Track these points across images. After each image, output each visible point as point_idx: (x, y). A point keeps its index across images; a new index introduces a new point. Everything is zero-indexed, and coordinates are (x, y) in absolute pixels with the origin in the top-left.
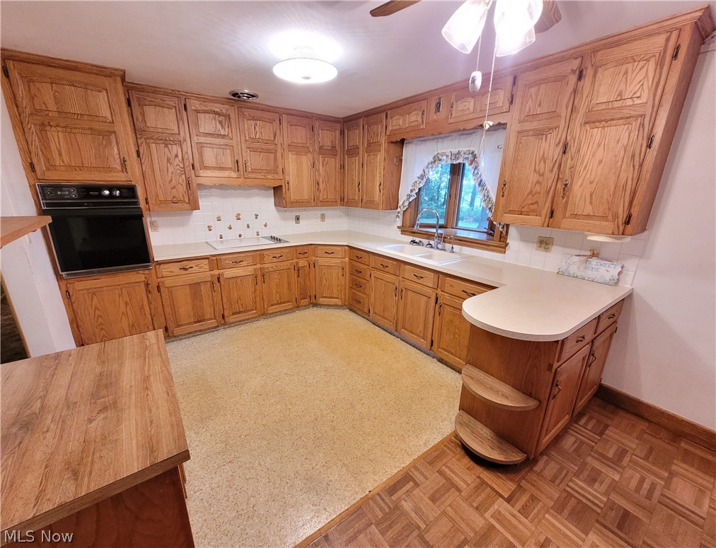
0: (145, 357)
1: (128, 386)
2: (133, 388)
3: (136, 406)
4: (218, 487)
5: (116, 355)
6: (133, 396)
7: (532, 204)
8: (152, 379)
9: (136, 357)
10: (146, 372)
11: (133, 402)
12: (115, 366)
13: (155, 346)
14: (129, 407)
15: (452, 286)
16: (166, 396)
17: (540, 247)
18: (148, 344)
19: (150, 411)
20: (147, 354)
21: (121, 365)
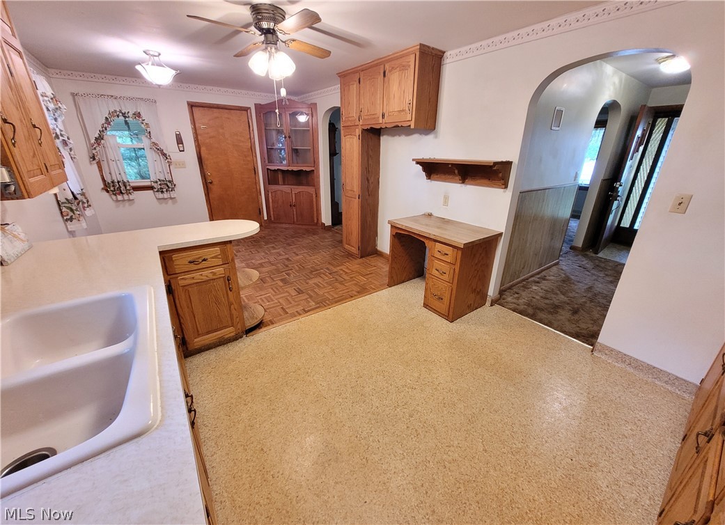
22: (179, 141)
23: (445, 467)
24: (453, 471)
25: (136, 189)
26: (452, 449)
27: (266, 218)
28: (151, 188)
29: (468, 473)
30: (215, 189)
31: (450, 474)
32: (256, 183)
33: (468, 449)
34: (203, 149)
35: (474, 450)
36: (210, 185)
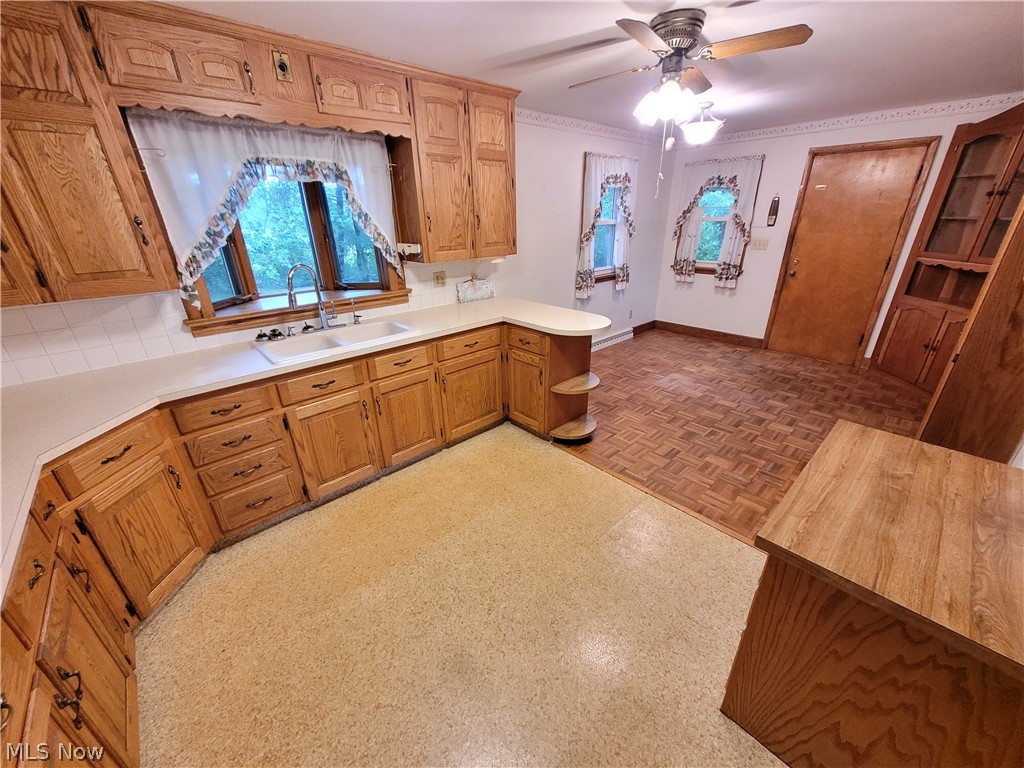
0: (822, 503)
1: (862, 482)
2: (857, 476)
3: (863, 459)
4: (722, 614)
5: (861, 537)
6: (861, 470)
7: (458, 237)
8: (832, 472)
9: (834, 513)
10: (833, 482)
11: (863, 466)
12: (870, 519)
13: (797, 508)
14: (869, 463)
15: (452, 348)
16: (831, 451)
17: (438, 283)
18: (803, 521)
19: (851, 450)
20: (816, 505)
21: (860, 515)
22: (774, 210)
23: (368, 644)
24: (361, 653)
25: (699, 270)
26: (389, 657)
27: (869, 354)
28: (712, 271)
29: (355, 673)
30: (795, 285)
31: (359, 649)
32: (881, 287)
33: (385, 680)
34: (804, 222)
35: (381, 689)
36: (790, 280)
